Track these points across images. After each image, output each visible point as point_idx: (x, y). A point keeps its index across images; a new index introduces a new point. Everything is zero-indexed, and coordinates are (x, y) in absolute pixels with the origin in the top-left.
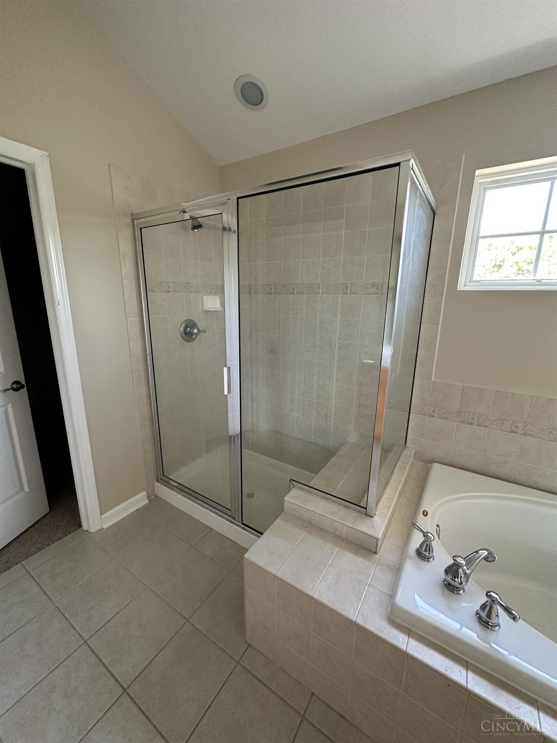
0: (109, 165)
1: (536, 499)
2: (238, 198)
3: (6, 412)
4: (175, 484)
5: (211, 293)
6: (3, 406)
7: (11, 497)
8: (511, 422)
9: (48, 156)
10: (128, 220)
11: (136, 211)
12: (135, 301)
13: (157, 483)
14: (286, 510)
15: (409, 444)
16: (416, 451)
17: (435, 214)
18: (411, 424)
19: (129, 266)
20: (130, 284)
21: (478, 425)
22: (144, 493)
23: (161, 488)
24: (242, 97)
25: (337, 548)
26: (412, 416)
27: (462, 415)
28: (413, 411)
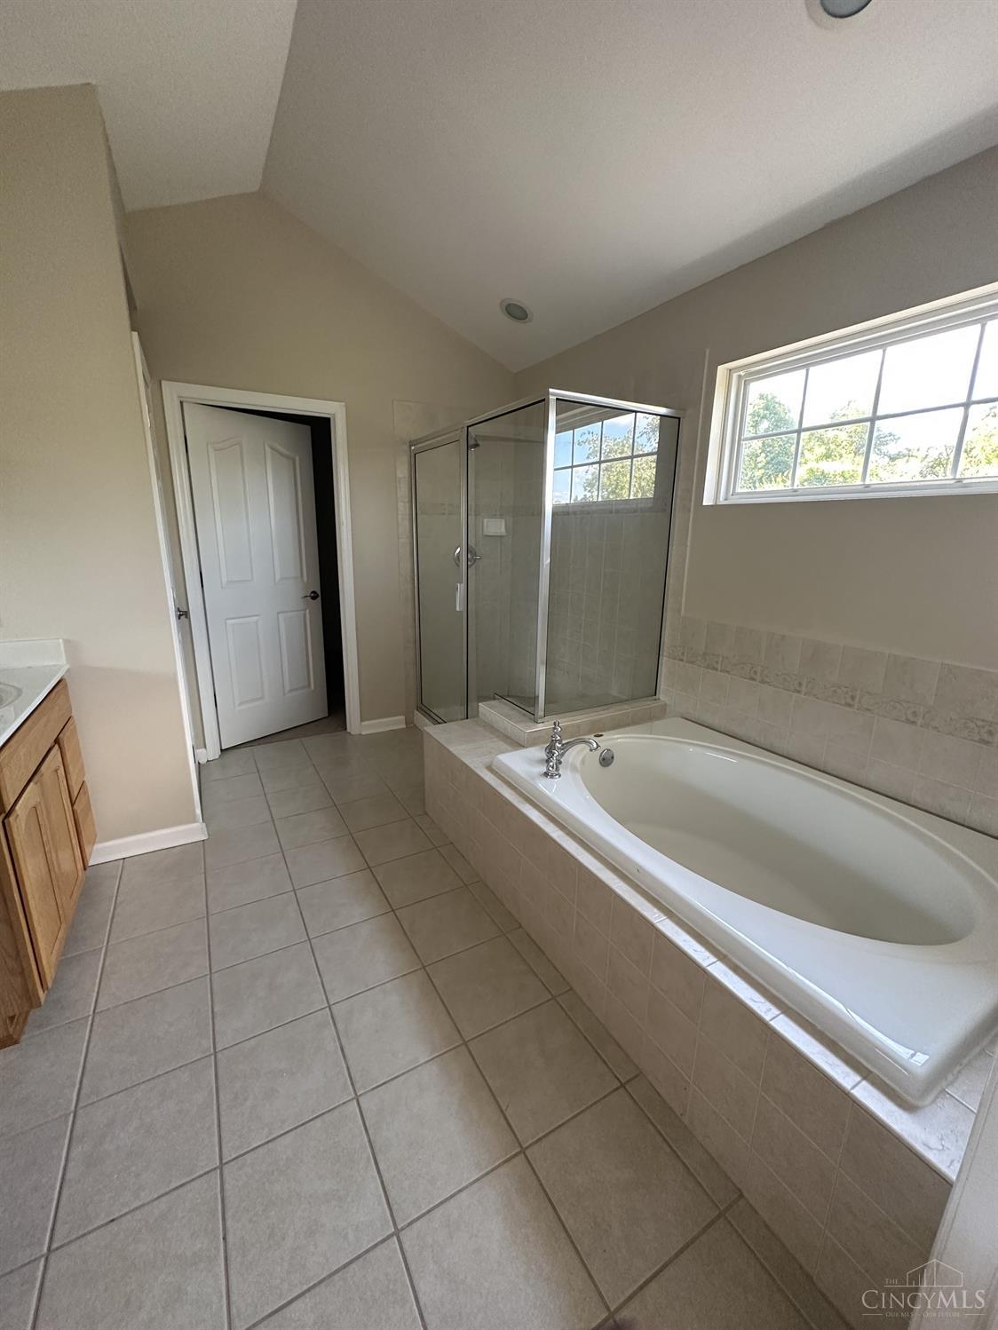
0: (392, 402)
2: (468, 427)
3: (305, 616)
4: (439, 720)
5: (498, 515)
6: (302, 610)
7: (300, 688)
8: (749, 666)
9: (345, 406)
10: (406, 447)
11: (414, 437)
12: (407, 523)
13: (416, 712)
14: (480, 715)
15: (661, 696)
16: (665, 704)
17: (679, 419)
18: (663, 670)
19: (403, 490)
20: (403, 507)
21: (721, 671)
22: (403, 717)
23: (420, 718)
24: (509, 313)
25: (496, 739)
26: (664, 660)
27: (708, 658)
28: (665, 654)
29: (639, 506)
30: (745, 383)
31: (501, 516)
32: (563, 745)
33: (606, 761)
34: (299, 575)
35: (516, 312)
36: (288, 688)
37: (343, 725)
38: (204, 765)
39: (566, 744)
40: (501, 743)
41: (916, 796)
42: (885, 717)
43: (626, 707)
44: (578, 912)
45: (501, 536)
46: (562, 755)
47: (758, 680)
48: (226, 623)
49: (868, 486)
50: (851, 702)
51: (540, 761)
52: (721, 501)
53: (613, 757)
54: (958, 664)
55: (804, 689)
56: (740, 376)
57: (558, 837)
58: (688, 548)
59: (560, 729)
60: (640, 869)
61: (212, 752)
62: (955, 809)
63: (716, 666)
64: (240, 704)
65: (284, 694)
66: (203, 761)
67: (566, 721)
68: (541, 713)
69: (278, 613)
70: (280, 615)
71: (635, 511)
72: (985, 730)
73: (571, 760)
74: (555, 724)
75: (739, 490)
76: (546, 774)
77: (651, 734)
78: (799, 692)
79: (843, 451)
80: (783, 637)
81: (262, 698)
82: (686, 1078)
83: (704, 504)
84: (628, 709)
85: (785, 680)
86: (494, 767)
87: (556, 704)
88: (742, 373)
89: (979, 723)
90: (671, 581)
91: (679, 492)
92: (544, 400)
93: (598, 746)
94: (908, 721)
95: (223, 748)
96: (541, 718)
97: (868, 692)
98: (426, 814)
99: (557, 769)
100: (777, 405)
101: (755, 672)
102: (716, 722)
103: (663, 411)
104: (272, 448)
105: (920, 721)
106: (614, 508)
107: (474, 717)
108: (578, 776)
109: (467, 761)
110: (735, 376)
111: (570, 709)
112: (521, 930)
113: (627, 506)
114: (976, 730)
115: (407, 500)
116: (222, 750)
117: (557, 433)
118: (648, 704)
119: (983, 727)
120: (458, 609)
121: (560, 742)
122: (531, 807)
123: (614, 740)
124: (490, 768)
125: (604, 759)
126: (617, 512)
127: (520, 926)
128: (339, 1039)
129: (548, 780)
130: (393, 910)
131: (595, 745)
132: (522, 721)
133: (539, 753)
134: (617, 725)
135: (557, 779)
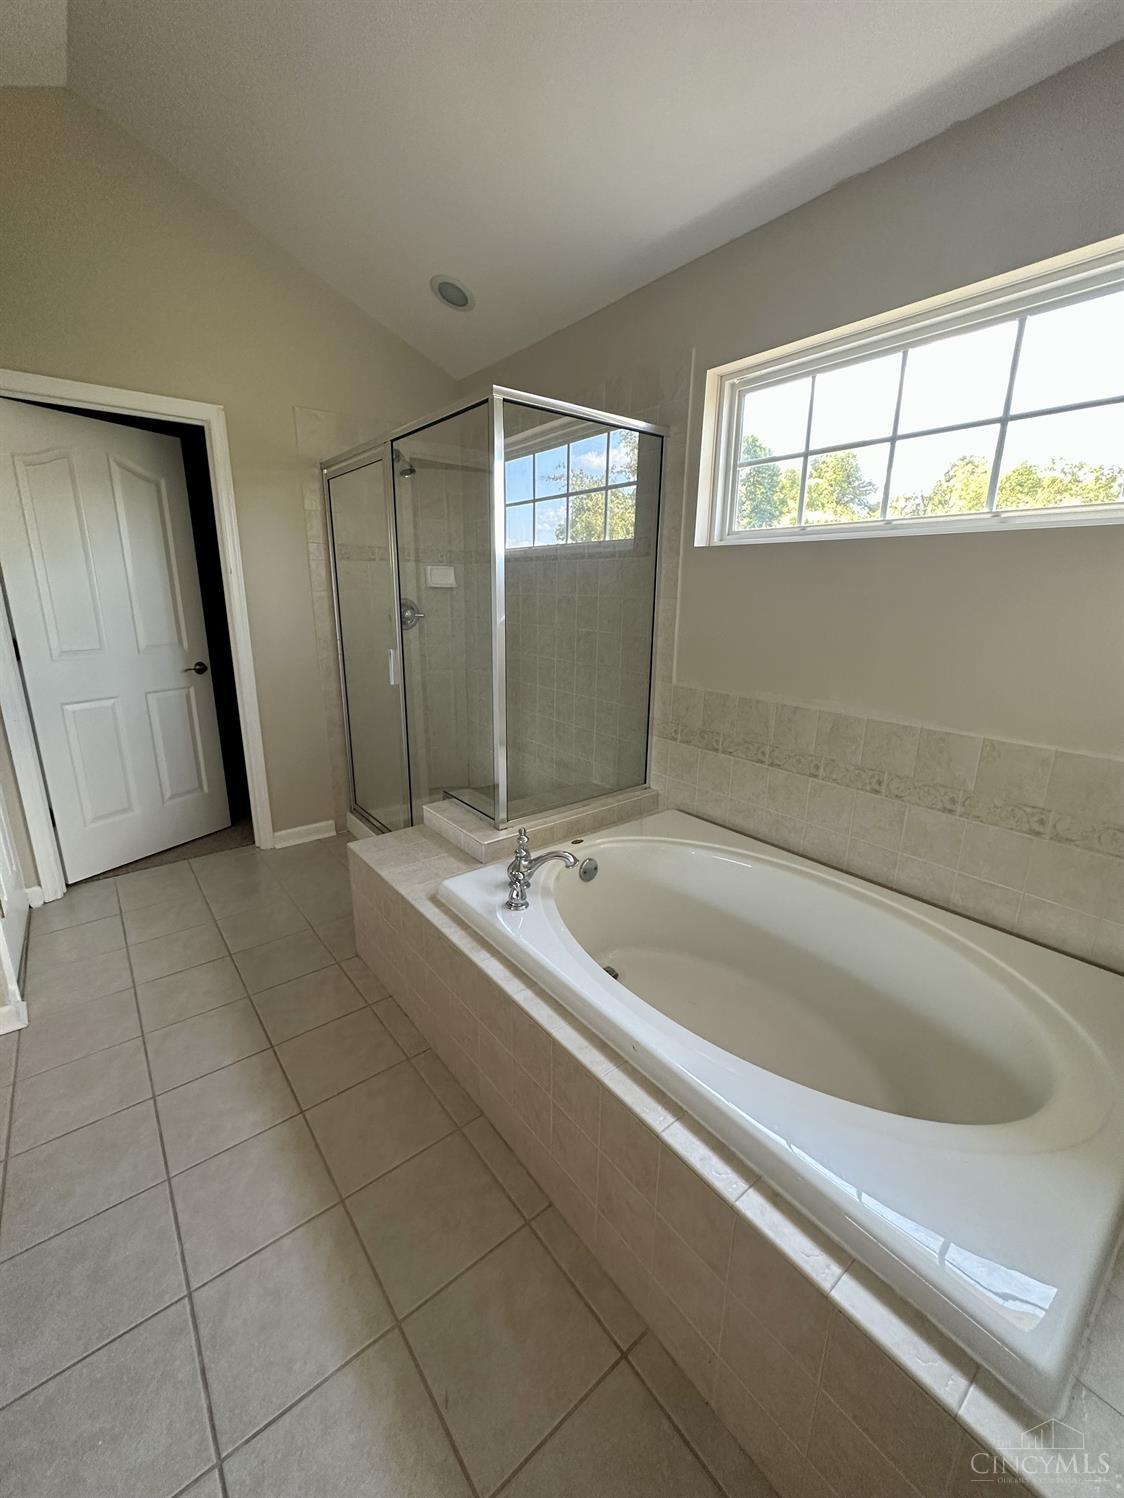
0: (293, 408)
1: (767, 858)
2: (392, 441)
3: (188, 696)
4: (378, 824)
5: (441, 562)
6: (183, 688)
7: (188, 792)
8: (756, 745)
9: (224, 410)
10: (317, 471)
11: (326, 457)
12: (323, 571)
13: (349, 813)
14: (425, 821)
15: (652, 782)
16: (658, 795)
17: (662, 437)
18: (653, 753)
19: (316, 527)
20: (317, 550)
21: (723, 752)
22: (331, 822)
23: (353, 822)
24: (444, 298)
25: (446, 854)
26: (654, 740)
27: (706, 736)
28: (655, 732)
29: (617, 549)
30: (738, 394)
31: (450, 563)
32: (531, 862)
33: (588, 873)
34: (176, 640)
35: (453, 296)
36: (168, 794)
37: (250, 838)
38: (38, 909)
39: (535, 860)
40: (452, 859)
41: (956, 899)
42: (919, 805)
43: (610, 800)
44: (555, 1106)
45: (451, 588)
46: (530, 875)
47: (767, 762)
48: (63, 710)
49: (889, 522)
50: (877, 788)
51: (499, 886)
52: (716, 541)
53: (596, 869)
54: (1004, 740)
55: (821, 773)
56: (733, 386)
57: (525, 999)
58: (678, 601)
59: (526, 839)
60: (636, 1045)
61: (51, 888)
62: (1004, 914)
63: (716, 747)
64: (95, 819)
65: (163, 803)
66: (37, 904)
67: (533, 825)
68: (503, 815)
69: (147, 693)
70: (149, 695)
71: (613, 555)
72: (1035, 819)
73: (542, 879)
74: (520, 831)
75: (736, 528)
76: (509, 905)
77: (642, 835)
78: (816, 776)
79: (825, 501)
80: (797, 709)
81: (129, 809)
82: (713, 1349)
83: (696, 545)
84: (613, 803)
85: (799, 761)
86: (439, 897)
87: (523, 799)
88: (736, 381)
89: (1028, 810)
90: (659, 642)
91: (664, 531)
92: (486, 401)
93: (576, 860)
94: (944, 810)
95: (70, 883)
96: (502, 822)
97: (898, 776)
98: (357, 956)
99: (523, 897)
100: (758, 449)
101: (763, 753)
102: (717, 812)
103: (642, 425)
104: (120, 465)
105: (959, 809)
106: (586, 551)
107: (419, 824)
108: (552, 903)
109: (403, 890)
110: (727, 384)
111: (541, 808)
112: (482, 1119)
113: (602, 550)
114: (1025, 819)
115: (321, 540)
116: (67, 886)
117: (506, 459)
118: (638, 794)
119: (1033, 815)
120: (392, 683)
121: (526, 858)
122: (488, 955)
123: (598, 846)
124: (434, 899)
125: (585, 873)
126: (591, 556)
127: (482, 1114)
128: (200, 1353)
129: (513, 913)
130: (302, 1112)
131: (572, 860)
132: (478, 829)
133: (499, 872)
134: (600, 825)
135: (523, 911)
